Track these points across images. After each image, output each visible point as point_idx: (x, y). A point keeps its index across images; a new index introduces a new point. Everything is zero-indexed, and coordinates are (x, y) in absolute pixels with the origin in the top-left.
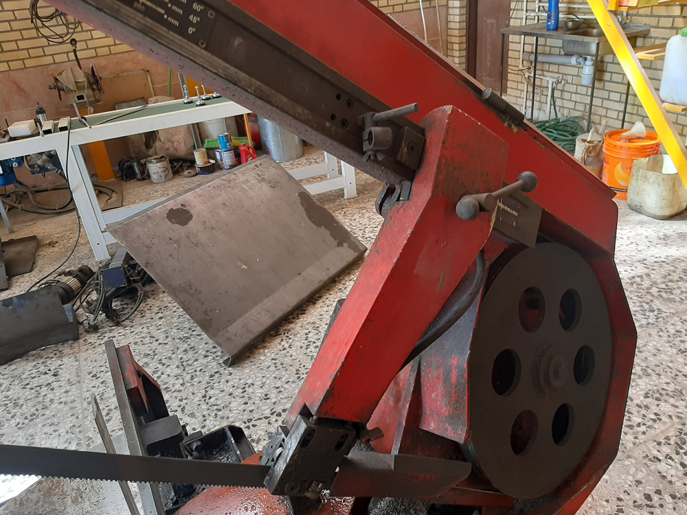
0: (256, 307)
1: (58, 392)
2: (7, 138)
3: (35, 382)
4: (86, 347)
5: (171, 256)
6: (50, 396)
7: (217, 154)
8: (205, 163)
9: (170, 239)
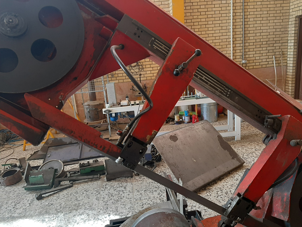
0: (198, 177)
1: (126, 194)
2: (120, 106)
3: (118, 189)
4: (135, 181)
5: (170, 152)
6: (123, 195)
7: (183, 117)
8: (178, 120)
9: (170, 146)
